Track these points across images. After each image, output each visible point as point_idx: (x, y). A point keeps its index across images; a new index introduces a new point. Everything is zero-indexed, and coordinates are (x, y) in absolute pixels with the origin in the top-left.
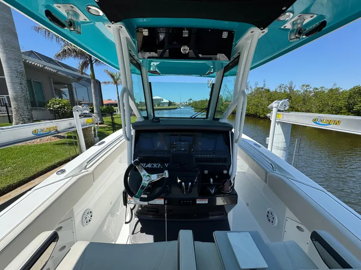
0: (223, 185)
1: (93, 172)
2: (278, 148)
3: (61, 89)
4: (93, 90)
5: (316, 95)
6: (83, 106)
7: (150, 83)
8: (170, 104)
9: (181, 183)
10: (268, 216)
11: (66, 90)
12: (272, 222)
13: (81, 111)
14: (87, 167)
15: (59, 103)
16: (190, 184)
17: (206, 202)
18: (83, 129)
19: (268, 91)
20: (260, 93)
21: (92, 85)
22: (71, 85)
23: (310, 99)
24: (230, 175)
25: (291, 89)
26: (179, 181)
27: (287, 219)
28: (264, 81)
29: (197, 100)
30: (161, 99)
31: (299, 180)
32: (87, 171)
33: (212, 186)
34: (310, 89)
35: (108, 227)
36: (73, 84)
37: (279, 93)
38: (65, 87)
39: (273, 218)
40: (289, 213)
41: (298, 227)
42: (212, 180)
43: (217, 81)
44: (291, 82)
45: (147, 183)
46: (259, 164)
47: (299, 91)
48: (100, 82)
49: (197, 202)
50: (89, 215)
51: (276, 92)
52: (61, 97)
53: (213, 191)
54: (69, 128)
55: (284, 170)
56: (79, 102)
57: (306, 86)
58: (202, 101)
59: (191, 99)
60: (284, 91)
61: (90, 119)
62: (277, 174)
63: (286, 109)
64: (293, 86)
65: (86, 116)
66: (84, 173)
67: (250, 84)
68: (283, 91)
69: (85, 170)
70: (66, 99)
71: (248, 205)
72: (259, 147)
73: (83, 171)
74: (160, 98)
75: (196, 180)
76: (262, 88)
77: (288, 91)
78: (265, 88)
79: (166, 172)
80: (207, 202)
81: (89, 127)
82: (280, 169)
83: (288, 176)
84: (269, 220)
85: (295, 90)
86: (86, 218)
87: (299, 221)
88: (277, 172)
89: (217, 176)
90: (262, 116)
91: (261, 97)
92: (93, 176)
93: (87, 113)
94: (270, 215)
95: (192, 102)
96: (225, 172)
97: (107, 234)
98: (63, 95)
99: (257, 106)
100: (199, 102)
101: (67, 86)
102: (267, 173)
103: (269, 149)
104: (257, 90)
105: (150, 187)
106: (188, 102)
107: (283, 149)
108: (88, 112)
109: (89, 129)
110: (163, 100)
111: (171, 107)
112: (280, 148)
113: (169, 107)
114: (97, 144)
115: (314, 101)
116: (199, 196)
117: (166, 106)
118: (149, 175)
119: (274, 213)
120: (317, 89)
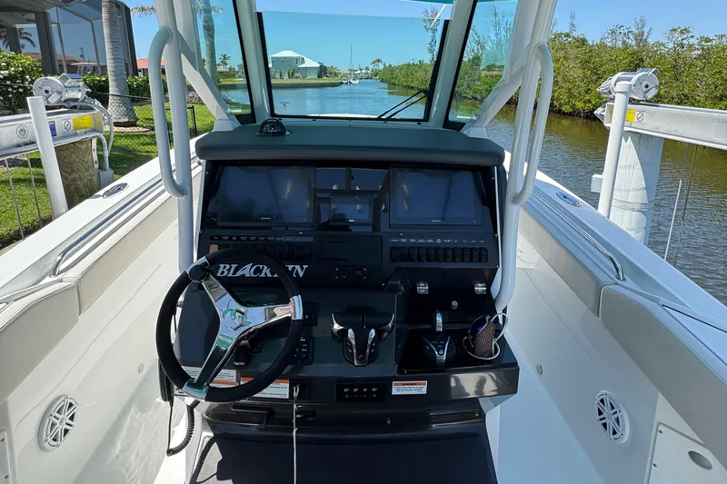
0: (475, 332)
1: (78, 285)
2: (624, 205)
3: (18, 26)
4: (106, 31)
5: (706, 55)
6: (64, 79)
7: (260, 15)
8: (322, 70)
9: (344, 333)
10: (600, 413)
11: (31, 28)
12: (614, 433)
13: (60, 93)
14: (62, 267)
15: (8, 65)
16: (373, 332)
17: (420, 388)
18: (57, 149)
19: (583, 42)
20: (563, 47)
21: (104, 15)
22: (45, 15)
23: (691, 65)
24: (494, 297)
25: (640, 38)
26: (337, 327)
27: (661, 428)
28: (572, 17)
29: (394, 64)
30: (297, 59)
31: (695, 311)
32: (61, 281)
33: (438, 338)
34: (692, 41)
35: (127, 447)
36: (53, 13)
37: (612, 48)
38: (29, 21)
39: (617, 420)
40: (664, 411)
41: (692, 454)
42: (439, 319)
43: (456, 12)
44: (641, 20)
45: (235, 335)
46: (575, 257)
47: (663, 45)
48: (127, 10)
49: (395, 392)
50: (65, 416)
51: (603, 45)
52: (16, 48)
53: (442, 356)
54: (19, 146)
55: (650, 277)
56: (69, 62)
57: (681, 32)
58: (408, 65)
59: (379, 61)
60: (624, 43)
61: (86, 115)
62: (629, 289)
63: (650, 95)
64: (646, 30)
65: (75, 107)
66: (50, 286)
68: (619, 44)
69: (53, 278)
70: (30, 54)
71: (540, 370)
72: (575, 203)
73: (48, 280)
74: (295, 55)
75: (390, 325)
76: (567, 35)
77: (634, 42)
78: (575, 34)
79: (297, 300)
80: (424, 391)
81: (81, 142)
82: (638, 274)
83: (664, 300)
84: (605, 425)
85: (651, 41)
86: (53, 425)
87: (695, 436)
88: (629, 283)
89: (455, 303)
91: (565, 58)
92: (78, 297)
93: (76, 100)
94: (607, 411)
95: (381, 67)
96: (480, 288)
97: (123, 470)
98: (22, 42)
100: (400, 68)
101: (34, 16)
102: (599, 286)
103: (602, 209)
104: (554, 40)
105: (245, 346)
106: (371, 67)
107: (638, 207)
108: (79, 95)
109: (84, 146)
110: (303, 63)
111: (325, 80)
112: (630, 206)
113: (321, 81)
114: (101, 192)
115: (702, 70)
116: (400, 371)
117: (312, 78)
118: (243, 309)
119: (620, 407)
120: (708, 40)
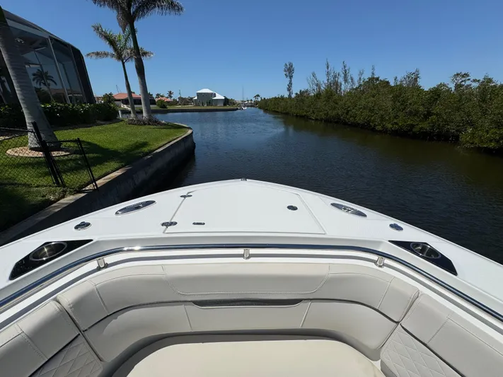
8: (226, 101)
28: (373, 69)
29: (267, 97)
30: (212, 94)
57: (462, 76)
58: (275, 98)
59: (258, 96)
67: (351, 73)
74: (211, 92)
78: (381, 78)
90: (379, 128)
95: (259, 99)
99: (371, 110)
100: (270, 100)
106: (254, 99)
110: (215, 96)
111: (228, 107)
113: (225, 108)
117: (220, 106)
